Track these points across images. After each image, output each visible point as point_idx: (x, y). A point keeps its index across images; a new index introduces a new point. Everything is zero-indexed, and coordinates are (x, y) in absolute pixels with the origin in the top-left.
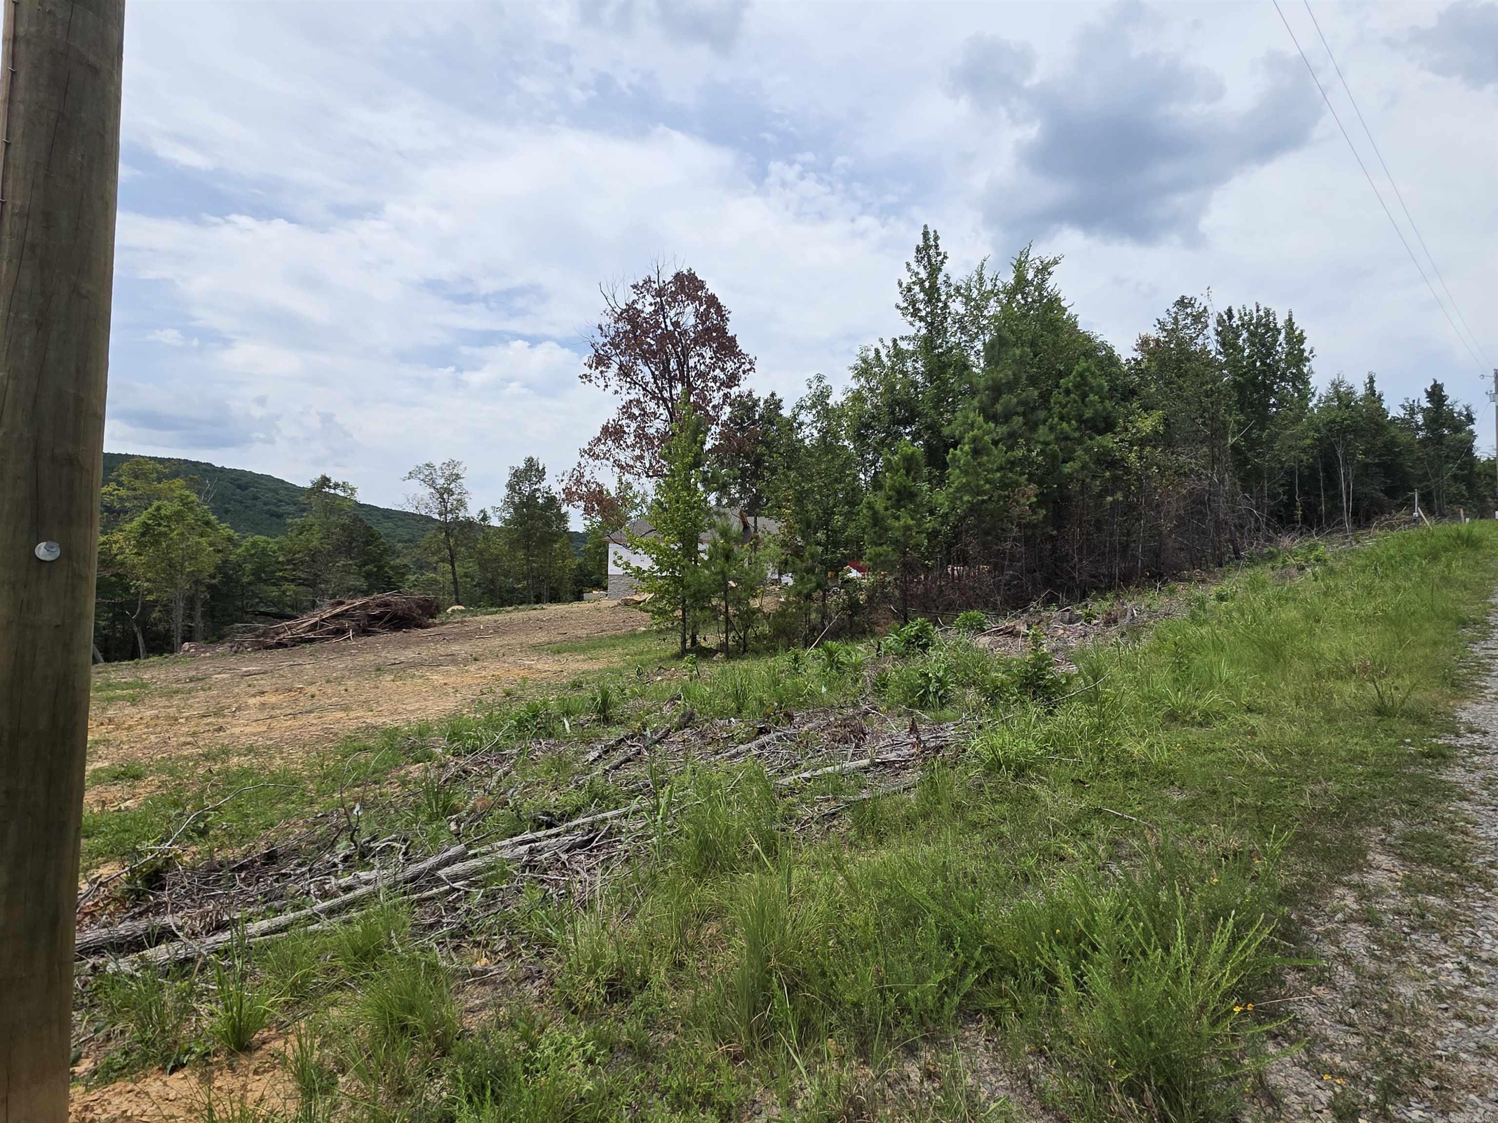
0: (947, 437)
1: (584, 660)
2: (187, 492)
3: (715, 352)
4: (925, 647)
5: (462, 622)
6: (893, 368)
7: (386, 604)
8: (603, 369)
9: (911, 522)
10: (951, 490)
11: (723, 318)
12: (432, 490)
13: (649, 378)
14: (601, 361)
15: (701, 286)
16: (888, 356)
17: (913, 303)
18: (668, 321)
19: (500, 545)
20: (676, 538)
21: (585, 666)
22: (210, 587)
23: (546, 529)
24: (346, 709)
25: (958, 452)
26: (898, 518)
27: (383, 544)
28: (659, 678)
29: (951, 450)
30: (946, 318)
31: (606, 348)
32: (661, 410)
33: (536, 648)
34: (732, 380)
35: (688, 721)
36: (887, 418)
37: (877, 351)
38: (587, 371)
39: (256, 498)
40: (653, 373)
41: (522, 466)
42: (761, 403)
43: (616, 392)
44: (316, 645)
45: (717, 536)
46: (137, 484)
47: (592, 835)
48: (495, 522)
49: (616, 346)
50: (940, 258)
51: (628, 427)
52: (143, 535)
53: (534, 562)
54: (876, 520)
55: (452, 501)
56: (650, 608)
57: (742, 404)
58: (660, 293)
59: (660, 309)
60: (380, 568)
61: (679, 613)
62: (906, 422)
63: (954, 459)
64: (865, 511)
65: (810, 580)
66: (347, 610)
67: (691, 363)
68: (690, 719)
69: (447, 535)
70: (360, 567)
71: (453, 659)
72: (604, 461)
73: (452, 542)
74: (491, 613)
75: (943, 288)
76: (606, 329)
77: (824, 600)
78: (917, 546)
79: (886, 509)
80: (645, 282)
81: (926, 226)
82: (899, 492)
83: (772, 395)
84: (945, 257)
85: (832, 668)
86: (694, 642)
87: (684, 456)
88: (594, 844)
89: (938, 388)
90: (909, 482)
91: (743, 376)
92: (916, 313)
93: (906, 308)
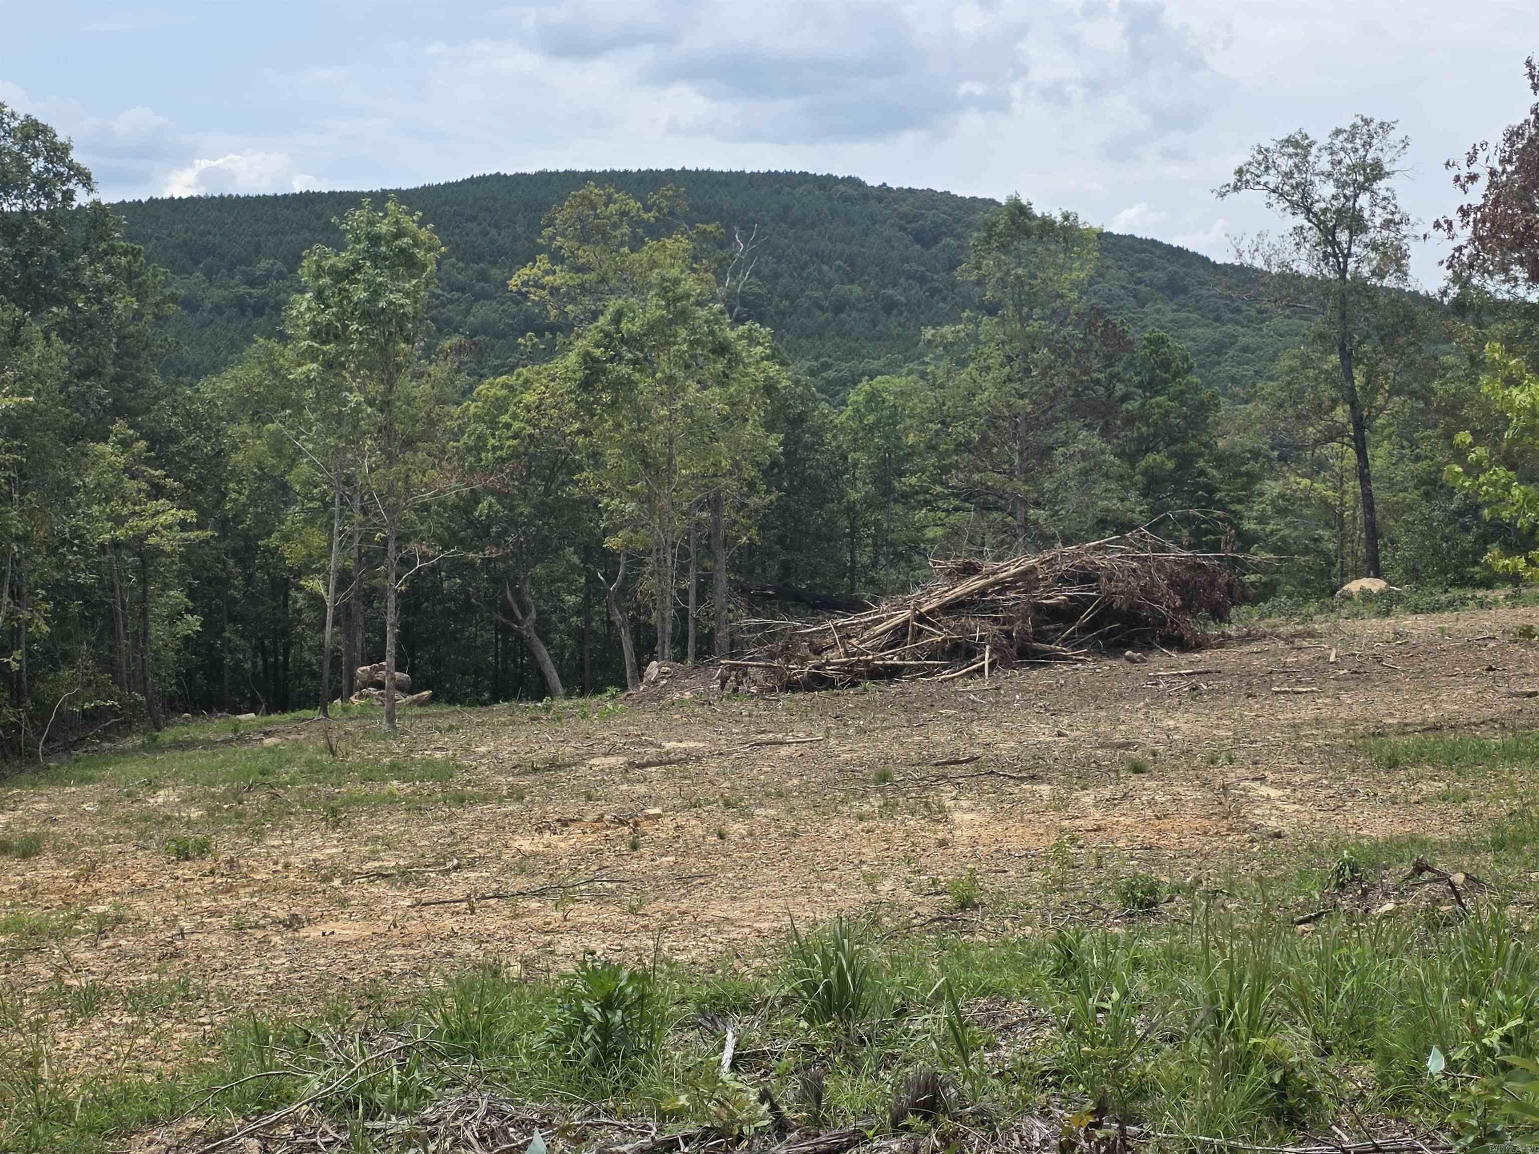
7: (1087, 577)
12: (1300, 220)
27: (1196, 389)
46: (586, 254)
52: (586, 385)
55: (1360, 251)
60: (1185, 461)
66: (982, 592)
69: (1346, 356)
73: (1359, 379)
74: (1436, 608)
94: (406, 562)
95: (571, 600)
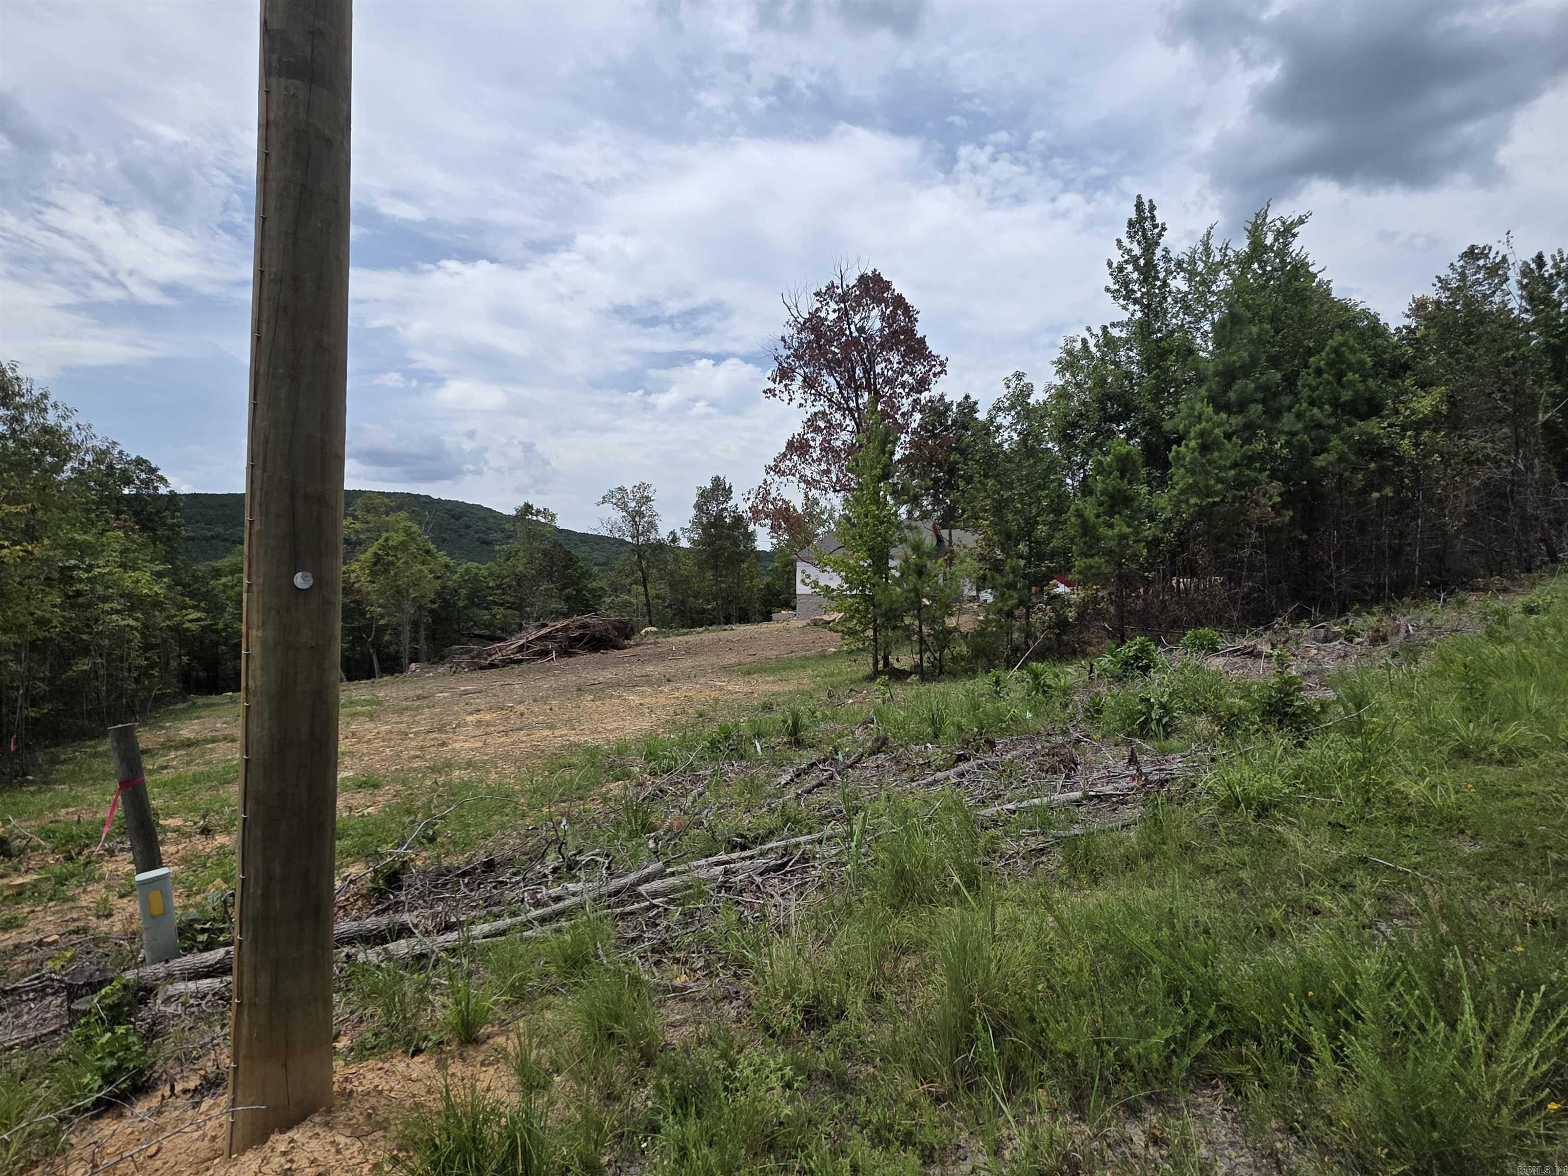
0: (1169, 432)
1: (774, 682)
2: (410, 524)
3: (903, 356)
4: (1146, 669)
5: (655, 643)
6: (1103, 359)
7: (585, 626)
8: (787, 382)
9: (1127, 530)
10: (1175, 492)
11: (911, 319)
12: (625, 514)
13: (834, 388)
14: (784, 374)
15: (887, 286)
16: (1096, 346)
17: (1126, 284)
18: (852, 327)
19: (689, 567)
20: (865, 555)
21: (776, 688)
22: (432, 611)
23: (734, 548)
24: (552, 727)
25: (1183, 449)
26: (1111, 526)
27: (581, 567)
28: (851, 701)
29: (1175, 447)
30: (1165, 299)
31: (790, 361)
32: (848, 421)
33: (727, 670)
34: (923, 384)
35: (881, 746)
36: (1097, 416)
37: (1084, 341)
38: (771, 385)
39: (468, 527)
40: (838, 383)
41: (709, 485)
42: (954, 407)
43: (801, 405)
44: (524, 666)
45: (909, 551)
46: (370, 517)
47: (785, 859)
48: (684, 543)
49: (799, 357)
50: (1157, 231)
51: (814, 440)
52: (375, 564)
53: (723, 582)
54: (1086, 528)
55: (643, 523)
56: (839, 628)
57: (933, 410)
58: (843, 298)
59: (844, 315)
60: (579, 591)
61: (870, 633)
62: (1120, 419)
63: (1178, 457)
64: (1073, 519)
65: (1011, 596)
66: (550, 632)
67: (878, 369)
68: (883, 744)
69: (640, 557)
70: (560, 590)
71: (647, 680)
72: (791, 478)
73: (644, 564)
74: (684, 634)
75: (1162, 264)
76: (789, 341)
77: (1027, 618)
78: (1135, 557)
79: (1098, 516)
80: (828, 288)
81: (1139, 197)
82: (1112, 497)
83: (967, 397)
84: (1164, 229)
85: (1037, 692)
86: (887, 663)
87: (872, 468)
88: (788, 868)
89: (1157, 377)
90: (1125, 485)
91: (934, 380)
92: (1129, 295)
93: (1118, 290)
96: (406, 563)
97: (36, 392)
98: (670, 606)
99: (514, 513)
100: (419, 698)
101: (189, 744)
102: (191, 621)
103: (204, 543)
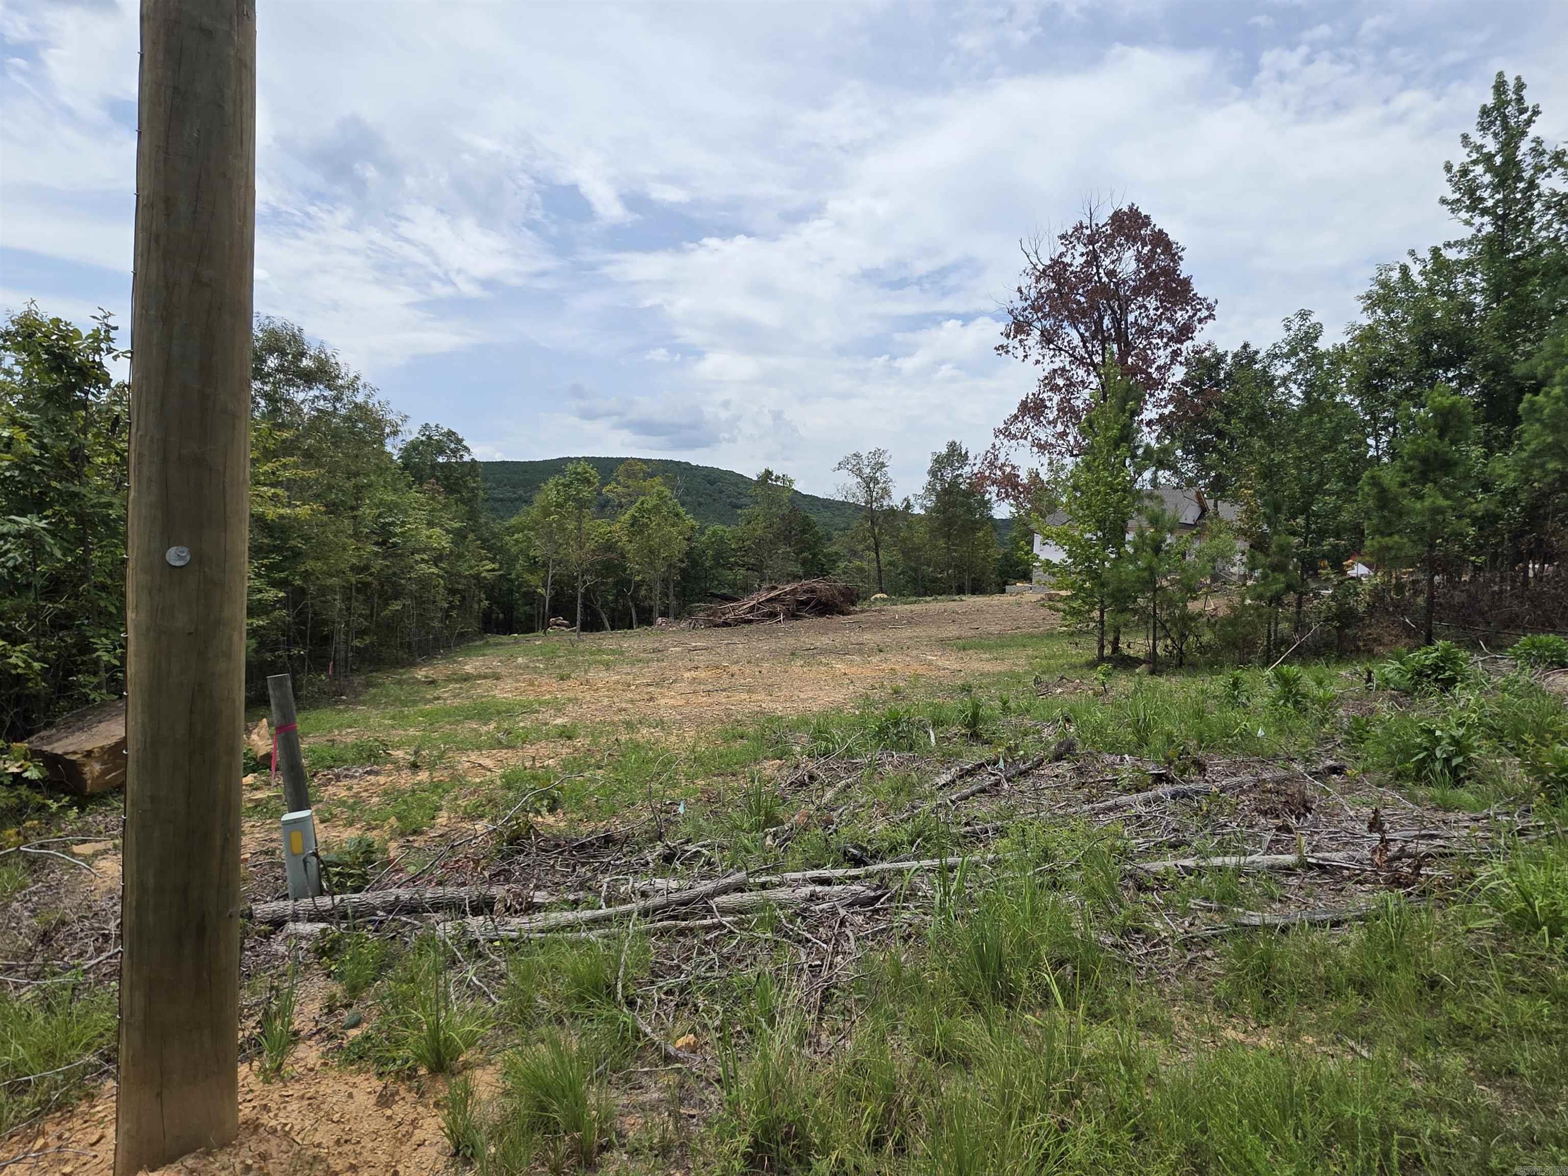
0: (1521, 378)
1: (988, 660)
2: (663, 488)
3: (1161, 302)
4: (1449, 683)
5: (880, 611)
6: (1430, 289)
7: (813, 591)
8: (1023, 337)
9: (1442, 502)
10: (1524, 455)
11: (1175, 258)
12: (859, 480)
13: (1077, 341)
14: (1020, 327)
15: (1146, 221)
16: (1422, 273)
17: (1471, 191)
18: (1101, 271)
19: (921, 535)
20: (1093, 527)
21: (988, 667)
22: (682, 570)
23: (969, 517)
24: (751, 690)
25: (1540, 398)
26: (1421, 497)
27: (819, 532)
28: (1059, 690)
29: (1528, 396)
30: (1531, 205)
31: (1026, 313)
32: (1092, 378)
33: (943, 643)
34: (1185, 332)
35: (1064, 752)
36: (1415, 360)
37: (1404, 270)
38: (1004, 341)
39: (721, 492)
40: (1082, 335)
41: (944, 451)
42: (1229, 359)
43: (1038, 362)
44: (753, 626)
45: (1145, 524)
46: (630, 482)
47: (879, 892)
48: (917, 510)
49: (1036, 308)
50: (1525, 116)
51: (1051, 400)
52: (632, 525)
53: (955, 551)
54: (1384, 499)
55: (877, 490)
56: (1060, 605)
57: (1202, 362)
58: (1091, 240)
59: (1093, 259)
60: (815, 555)
61: (1096, 614)
62: (1448, 363)
63: (1533, 409)
64: (1366, 489)
65: (1276, 581)
66: (779, 595)
67: (1131, 318)
68: (1068, 750)
69: (873, 522)
70: (797, 554)
71: (860, 648)
72: (1022, 441)
73: (876, 530)
74: (911, 603)
75: (1529, 160)
76: (1025, 291)
77: (1299, 605)
78: (1458, 536)
79: (1403, 484)
80: (1076, 229)
81: (1500, 74)
82: (1425, 461)
83: (1246, 346)
84: (1536, 113)
85: (1287, 700)
86: (1116, 649)
87: (1107, 428)
88: (878, 906)
89: (1511, 308)
90: (1444, 446)
91: (1199, 326)
92: (1475, 204)
93: (1458, 200)
94: (585, 582)
95: (610, 598)
96: (659, 524)
97: (351, 375)
98: (903, 573)
99: (756, 479)
100: (655, 651)
101: (467, 678)
102: (488, 571)
103: (509, 504)
